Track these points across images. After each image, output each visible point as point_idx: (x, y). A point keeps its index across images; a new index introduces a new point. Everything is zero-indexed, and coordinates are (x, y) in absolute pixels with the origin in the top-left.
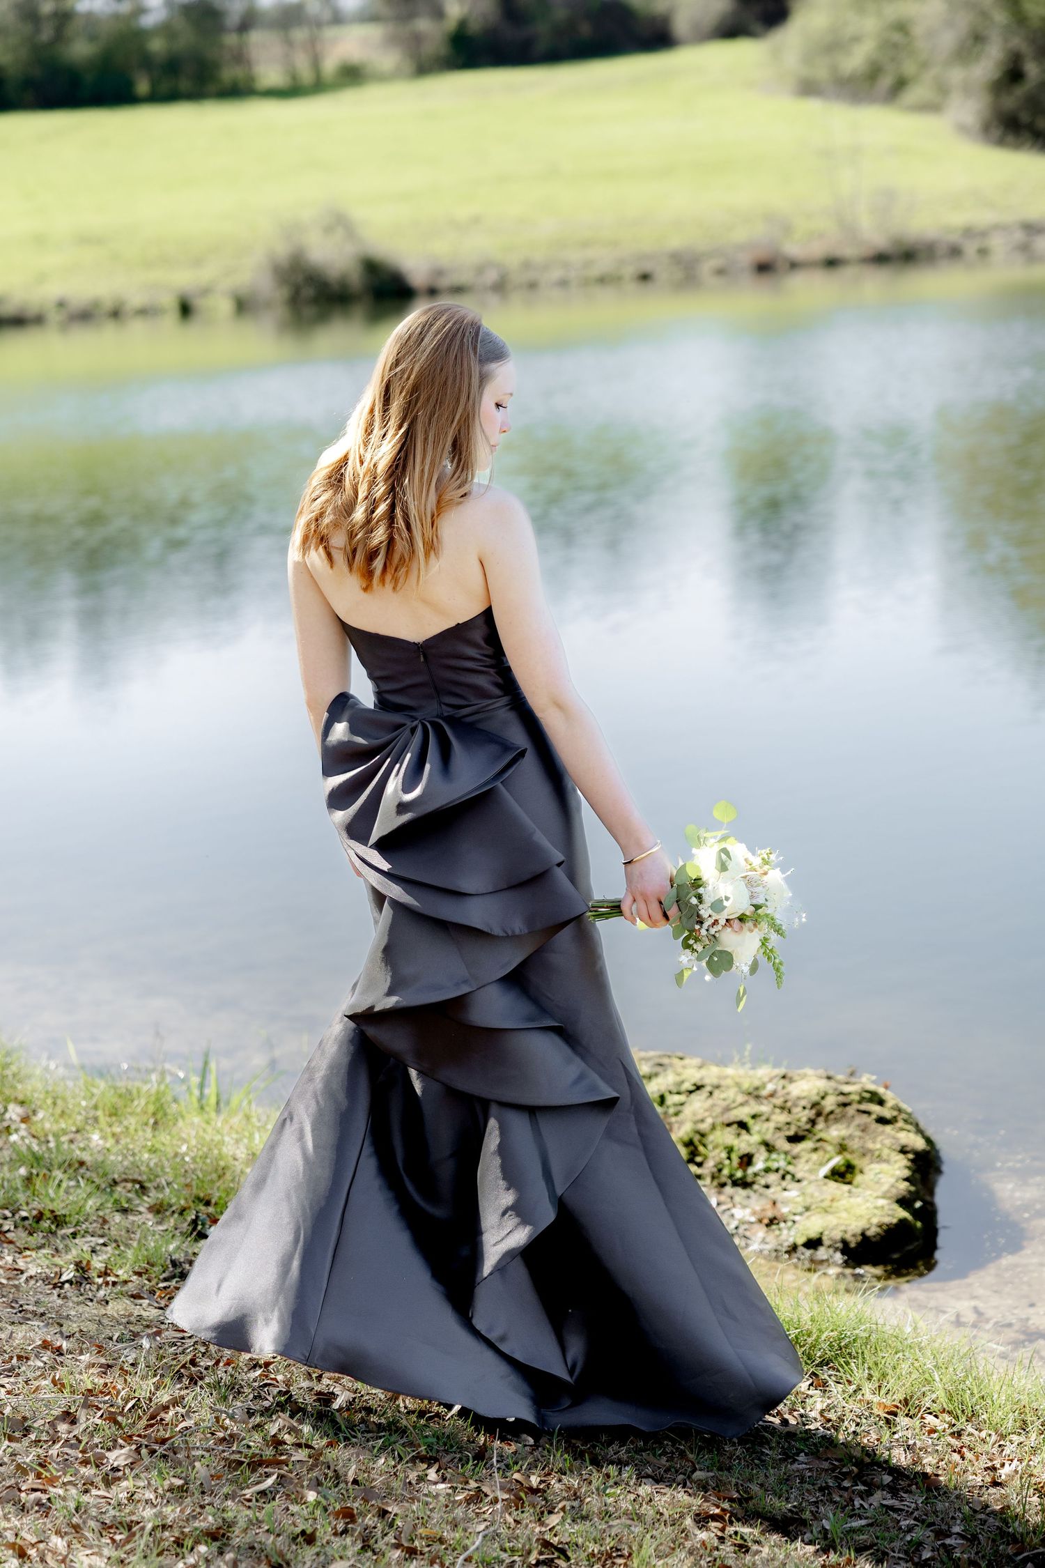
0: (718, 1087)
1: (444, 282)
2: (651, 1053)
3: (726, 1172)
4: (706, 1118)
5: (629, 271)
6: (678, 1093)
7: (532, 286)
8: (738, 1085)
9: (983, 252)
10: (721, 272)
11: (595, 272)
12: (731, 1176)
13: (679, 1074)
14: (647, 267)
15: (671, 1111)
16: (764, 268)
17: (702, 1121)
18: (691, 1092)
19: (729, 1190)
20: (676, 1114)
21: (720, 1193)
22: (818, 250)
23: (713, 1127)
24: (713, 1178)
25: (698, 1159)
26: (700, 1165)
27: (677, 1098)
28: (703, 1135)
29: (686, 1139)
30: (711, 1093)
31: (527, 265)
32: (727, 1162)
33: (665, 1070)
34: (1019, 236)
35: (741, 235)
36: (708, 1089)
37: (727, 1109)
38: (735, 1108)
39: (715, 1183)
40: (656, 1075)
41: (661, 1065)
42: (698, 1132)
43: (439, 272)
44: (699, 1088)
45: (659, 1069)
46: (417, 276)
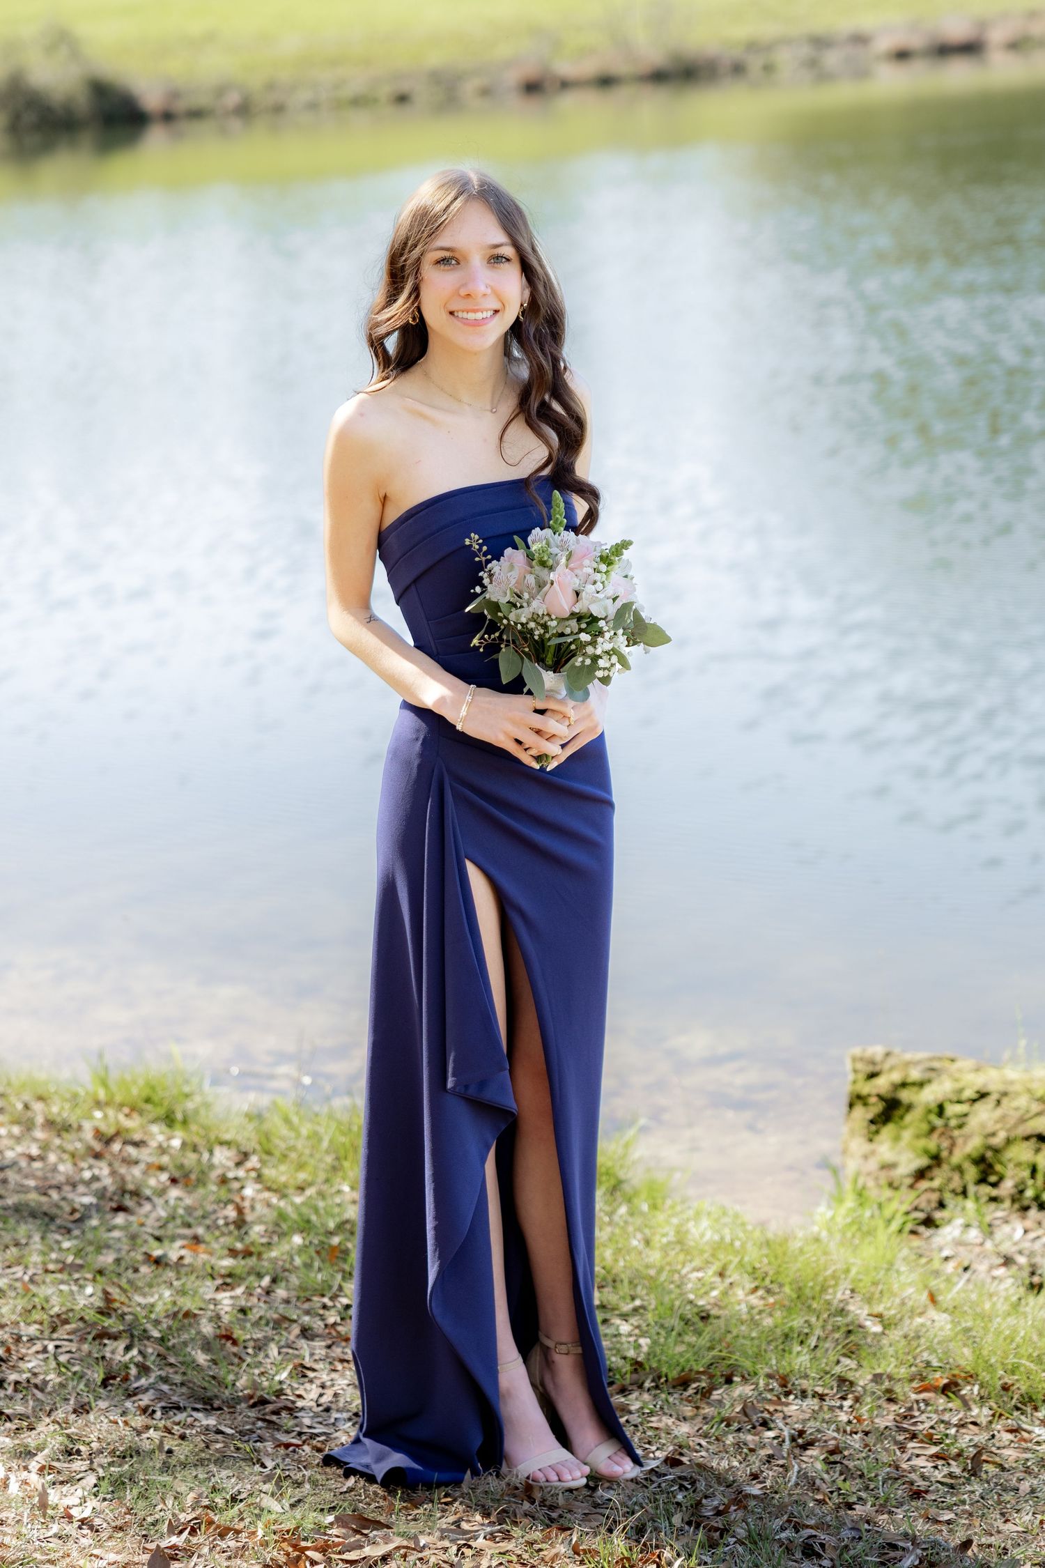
0: (1005, 1094)
1: (181, 106)
2: (920, 1055)
3: (1029, 1193)
4: (997, 1131)
5: (385, 91)
6: (959, 1102)
7: (279, 109)
8: (1029, 1091)
9: (768, 68)
10: (486, 92)
11: (348, 92)
12: (1037, 1198)
13: (956, 1080)
14: (404, 87)
15: (953, 1123)
16: (533, 88)
17: (993, 1134)
18: (974, 1101)
19: (1033, 1213)
20: (960, 1126)
21: (1024, 1218)
22: (589, 67)
23: (1009, 1142)
24: (1013, 1201)
25: (993, 1179)
26: (994, 1185)
27: (959, 1109)
28: (996, 1151)
29: (975, 1155)
30: (998, 1102)
31: (271, 86)
32: (1030, 1182)
33: (939, 1076)
34: (805, 51)
35: (504, 51)
36: (994, 1097)
37: (1022, 1120)
38: (1031, 1118)
39: (1017, 1206)
40: (929, 1081)
41: (932, 1070)
42: (990, 1148)
43: (175, 95)
44: (983, 1095)
45: (932, 1075)
46: (151, 99)
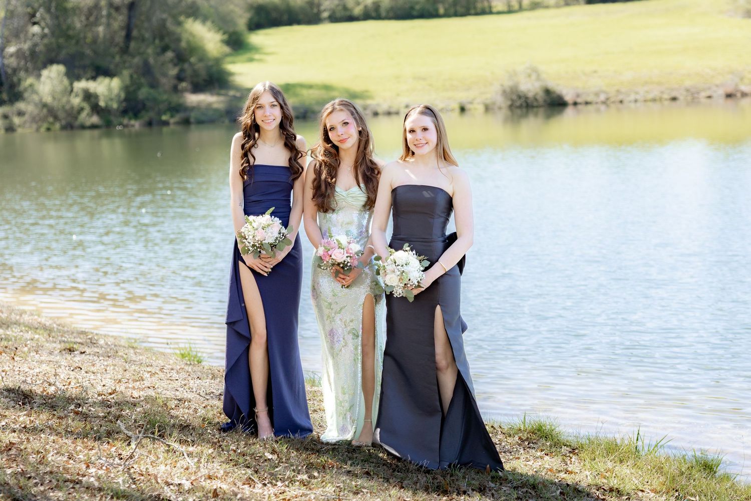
5: (666, 96)
7: (621, 102)
10: (709, 97)
14: (674, 94)
16: (729, 96)
35: (718, 80)
43: (578, 96)
46: (569, 98)
